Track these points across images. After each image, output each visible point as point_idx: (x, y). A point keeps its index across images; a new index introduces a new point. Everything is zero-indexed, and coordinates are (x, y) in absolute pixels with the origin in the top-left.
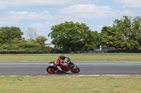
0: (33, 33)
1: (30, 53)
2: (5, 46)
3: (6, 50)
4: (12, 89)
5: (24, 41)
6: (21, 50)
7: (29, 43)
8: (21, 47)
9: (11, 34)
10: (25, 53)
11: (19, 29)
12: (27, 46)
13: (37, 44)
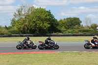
0: (89, 22)
1: (87, 35)
2: (69, 31)
3: (70, 34)
4: (74, 60)
5: (82, 27)
6: (80, 33)
7: (86, 29)
8: (80, 31)
9: (73, 23)
10: (83, 35)
11: (78, 19)
12: (84, 31)
13: (92, 29)
